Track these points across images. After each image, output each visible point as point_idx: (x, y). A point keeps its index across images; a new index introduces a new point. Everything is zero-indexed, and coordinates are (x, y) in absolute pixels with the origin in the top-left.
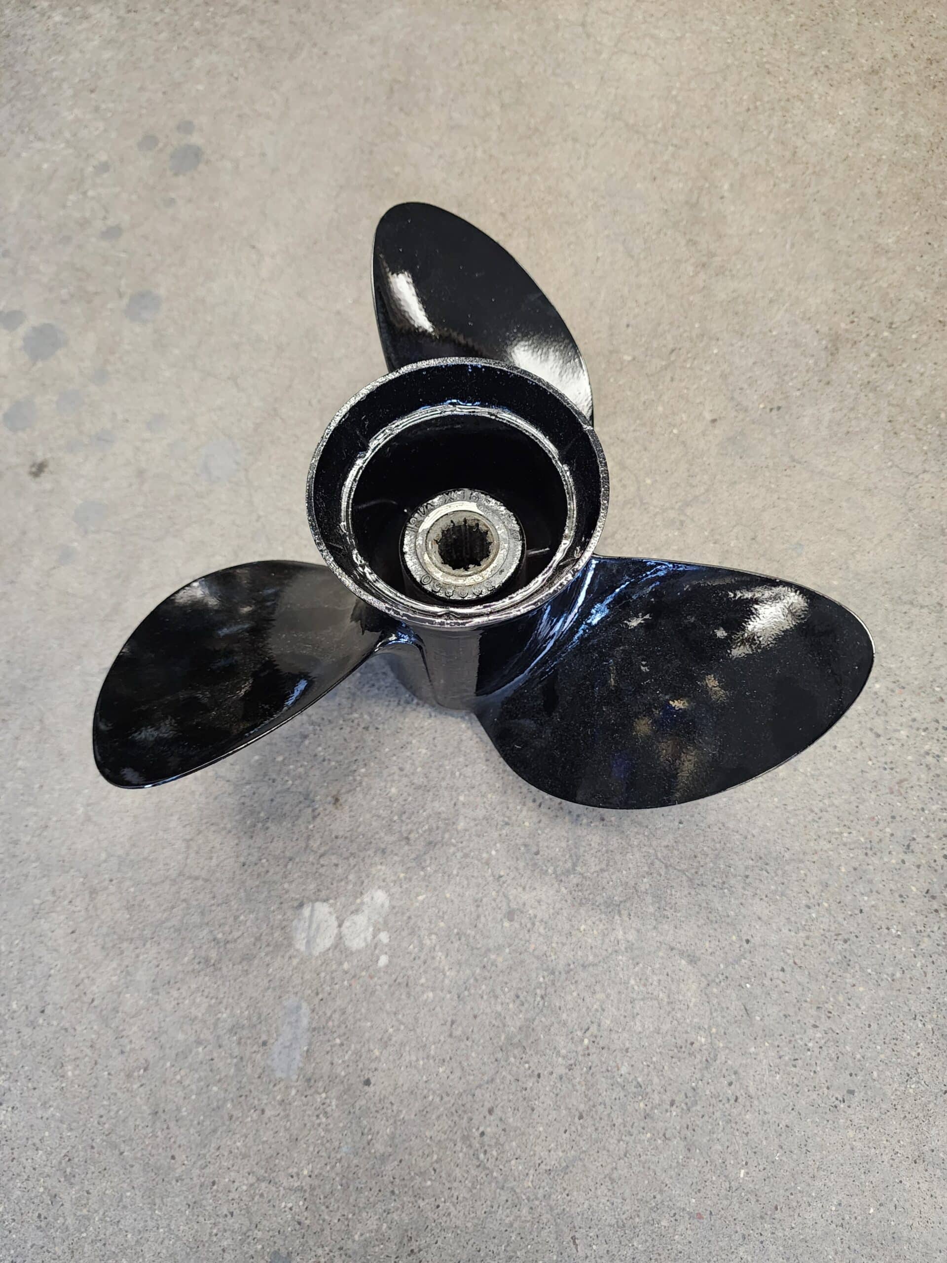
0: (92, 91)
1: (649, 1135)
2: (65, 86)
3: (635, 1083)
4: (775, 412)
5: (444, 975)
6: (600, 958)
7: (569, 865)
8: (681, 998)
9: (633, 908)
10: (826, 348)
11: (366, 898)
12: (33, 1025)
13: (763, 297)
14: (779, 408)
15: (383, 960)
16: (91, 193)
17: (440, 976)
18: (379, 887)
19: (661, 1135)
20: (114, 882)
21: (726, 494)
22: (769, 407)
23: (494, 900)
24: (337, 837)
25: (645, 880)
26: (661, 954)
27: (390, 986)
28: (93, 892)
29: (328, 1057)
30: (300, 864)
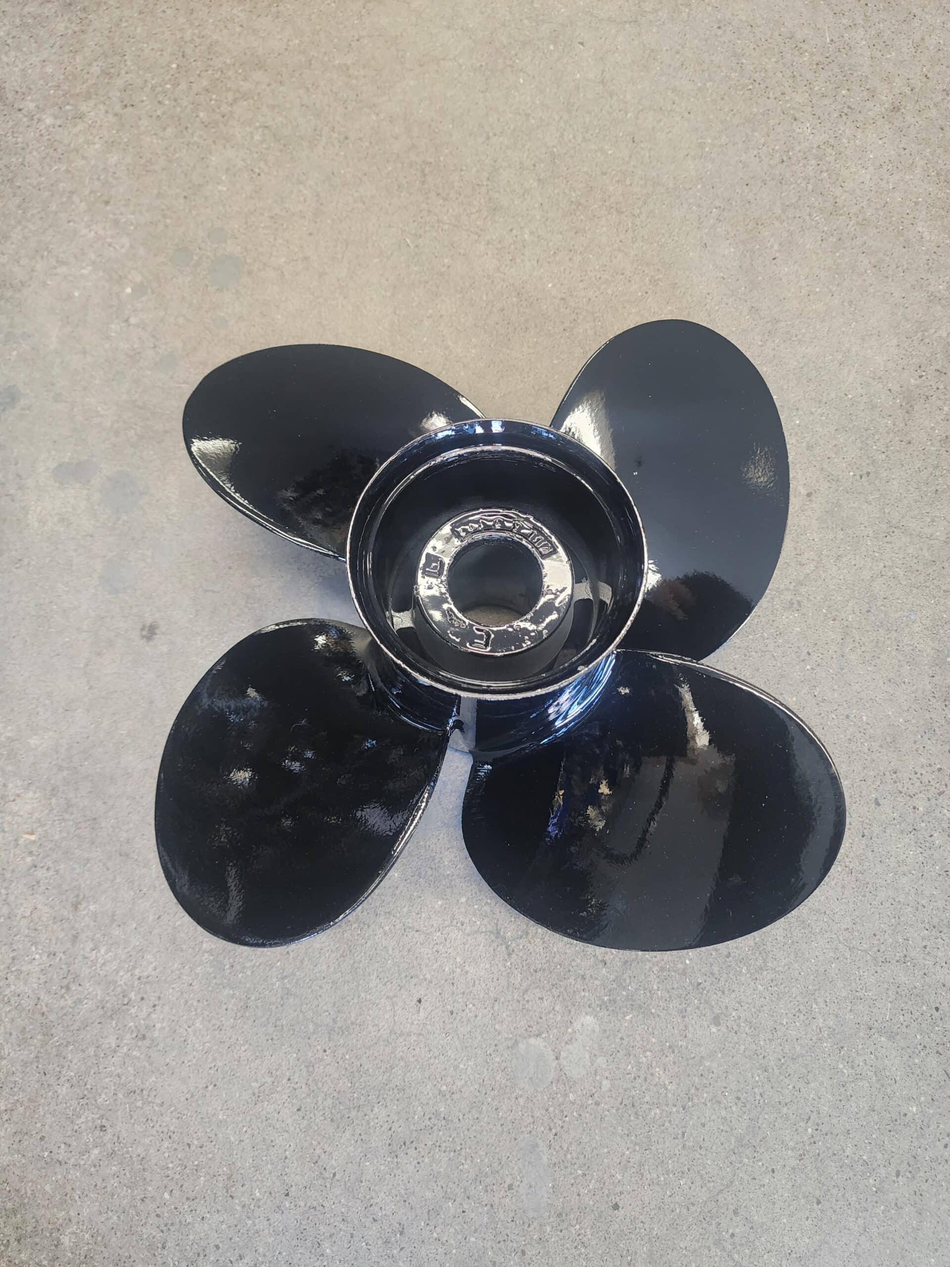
0: (107, 203)
1: (882, 1207)
2: (75, 199)
3: (861, 1161)
4: (864, 479)
5: (666, 1089)
6: (806, 1048)
7: (760, 962)
8: (888, 1074)
9: (828, 994)
10: (901, 405)
11: (577, 1026)
12: (279, 1209)
13: (832, 361)
14: (868, 473)
15: (606, 1084)
16: (133, 320)
17: (662, 1091)
18: (586, 1014)
19: (893, 1206)
20: (328, 1052)
21: (835, 568)
22: (858, 473)
23: (698, 1008)
24: (536, 971)
25: (833, 965)
26: (861, 1034)
27: (618, 1110)
28: (310, 1065)
29: (574, 1189)
30: (507, 1003)
